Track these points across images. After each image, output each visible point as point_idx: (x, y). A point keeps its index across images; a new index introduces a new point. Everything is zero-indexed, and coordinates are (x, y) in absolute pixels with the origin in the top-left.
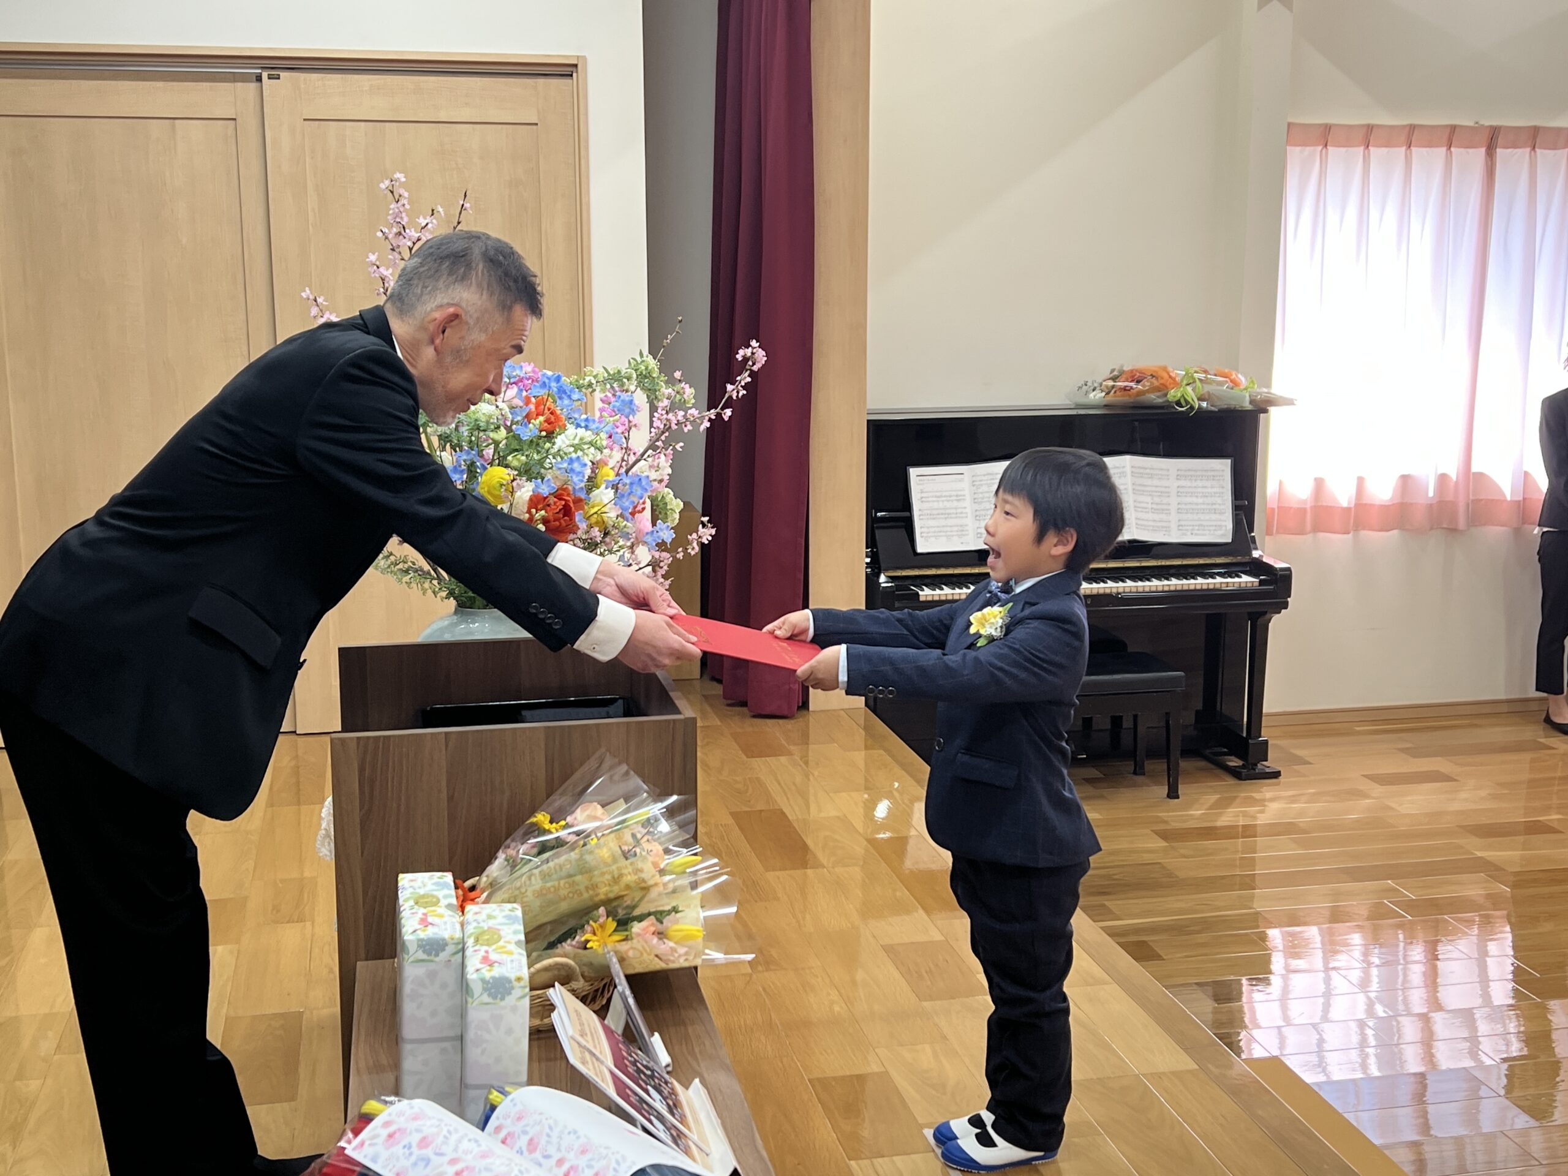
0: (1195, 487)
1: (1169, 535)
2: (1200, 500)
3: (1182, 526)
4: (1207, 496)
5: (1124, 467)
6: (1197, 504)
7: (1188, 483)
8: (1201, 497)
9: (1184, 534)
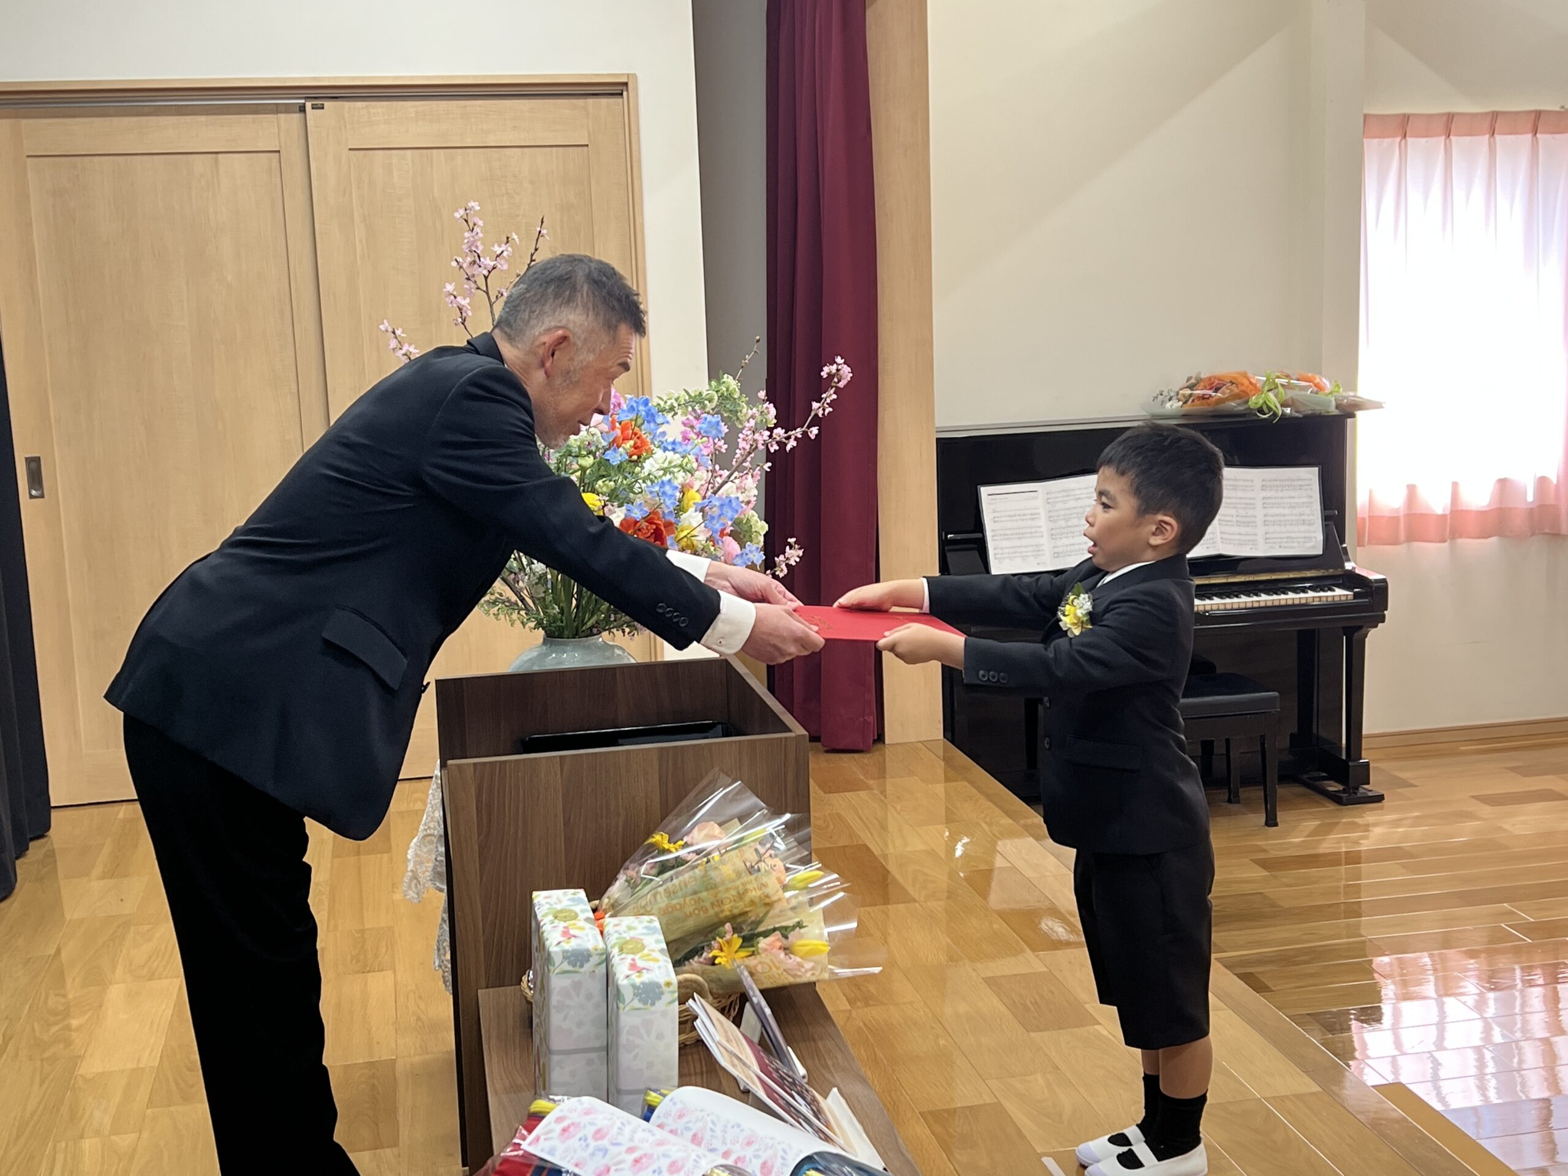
0: (1282, 498)
1: (1256, 549)
2: (1287, 511)
3: (1269, 538)
4: (1294, 507)
6: (1284, 515)
7: (1273, 494)
8: (1289, 507)
9: (1272, 548)
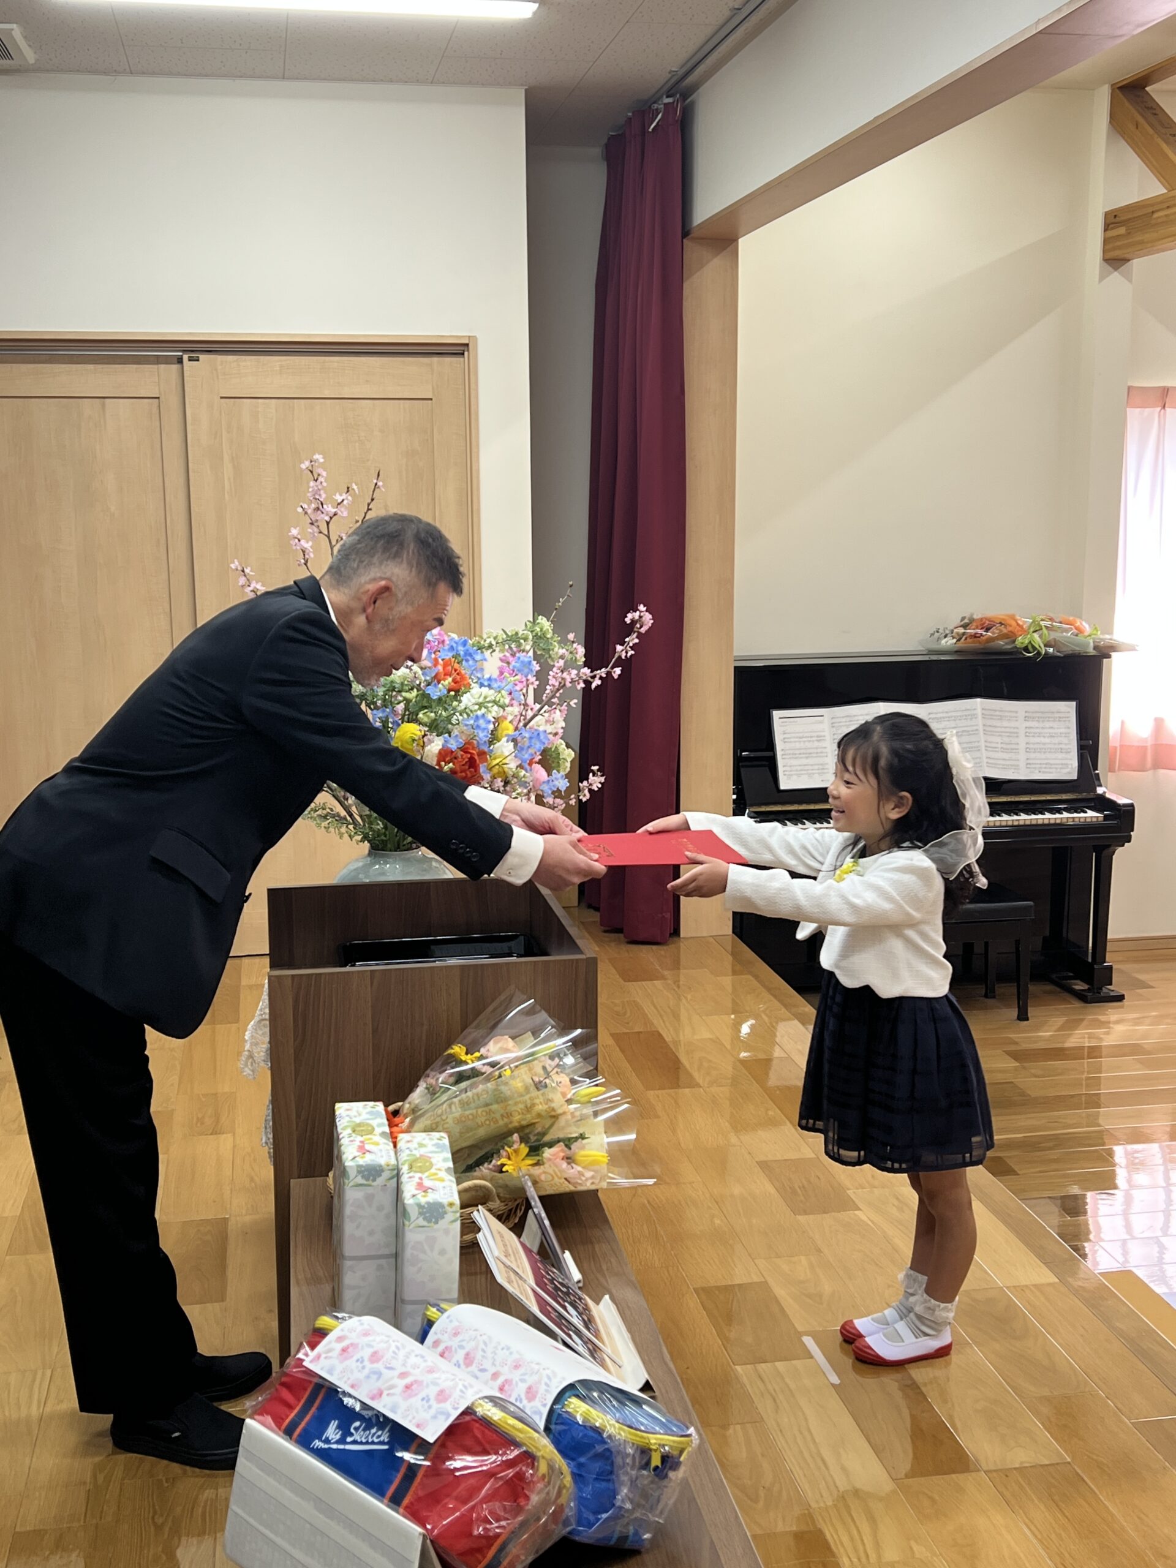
0: (1043, 728)
1: (1019, 773)
2: (1047, 740)
3: (1030, 764)
4: (1053, 737)
5: (975, 709)
6: (1044, 744)
7: (1036, 724)
8: (1048, 737)
9: (1033, 772)
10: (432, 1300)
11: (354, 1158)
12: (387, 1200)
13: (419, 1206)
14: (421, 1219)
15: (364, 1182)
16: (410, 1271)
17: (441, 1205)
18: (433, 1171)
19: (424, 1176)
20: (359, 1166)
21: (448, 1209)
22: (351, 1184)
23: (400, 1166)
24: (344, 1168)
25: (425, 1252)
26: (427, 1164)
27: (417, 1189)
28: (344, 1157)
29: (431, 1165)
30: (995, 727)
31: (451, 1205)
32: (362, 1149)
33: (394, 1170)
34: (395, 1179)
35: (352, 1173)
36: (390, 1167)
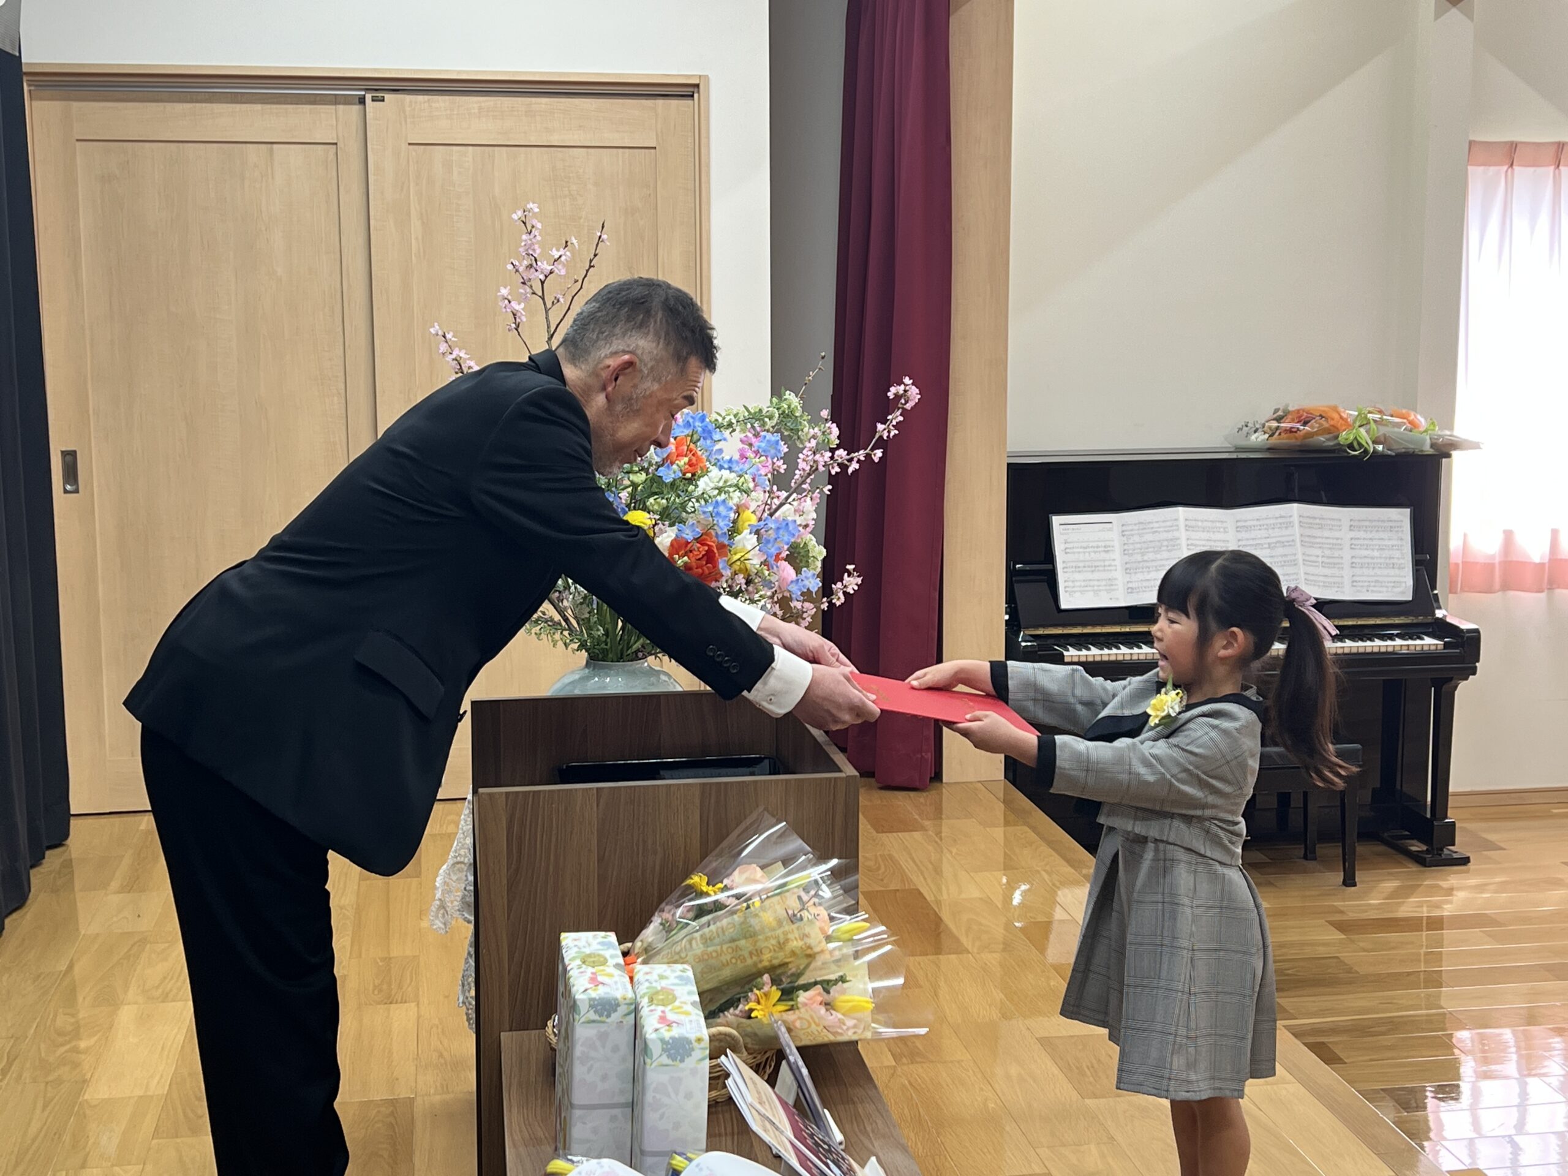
0: (1371, 539)
1: (1343, 592)
2: (1376, 554)
3: (1356, 582)
4: (1384, 549)
5: (1291, 516)
6: (1373, 558)
7: (1362, 534)
8: (1378, 550)
9: (1358, 591)
10: (679, 1150)
11: (586, 990)
12: (623, 1039)
13: (662, 1040)
14: (664, 1056)
15: (597, 1017)
16: (650, 1118)
17: (689, 1042)
18: (677, 1003)
19: (667, 1009)
20: (591, 1000)
21: (695, 1044)
22: (582, 1020)
23: (638, 999)
24: (575, 1001)
25: (669, 1096)
26: (670, 997)
27: (659, 1023)
28: (574, 990)
29: (675, 998)
30: (1315, 537)
31: (699, 1040)
32: (594, 980)
33: (631, 1004)
34: (633, 1015)
35: (583, 1008)
36: (628, 1001)
